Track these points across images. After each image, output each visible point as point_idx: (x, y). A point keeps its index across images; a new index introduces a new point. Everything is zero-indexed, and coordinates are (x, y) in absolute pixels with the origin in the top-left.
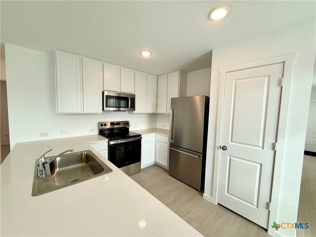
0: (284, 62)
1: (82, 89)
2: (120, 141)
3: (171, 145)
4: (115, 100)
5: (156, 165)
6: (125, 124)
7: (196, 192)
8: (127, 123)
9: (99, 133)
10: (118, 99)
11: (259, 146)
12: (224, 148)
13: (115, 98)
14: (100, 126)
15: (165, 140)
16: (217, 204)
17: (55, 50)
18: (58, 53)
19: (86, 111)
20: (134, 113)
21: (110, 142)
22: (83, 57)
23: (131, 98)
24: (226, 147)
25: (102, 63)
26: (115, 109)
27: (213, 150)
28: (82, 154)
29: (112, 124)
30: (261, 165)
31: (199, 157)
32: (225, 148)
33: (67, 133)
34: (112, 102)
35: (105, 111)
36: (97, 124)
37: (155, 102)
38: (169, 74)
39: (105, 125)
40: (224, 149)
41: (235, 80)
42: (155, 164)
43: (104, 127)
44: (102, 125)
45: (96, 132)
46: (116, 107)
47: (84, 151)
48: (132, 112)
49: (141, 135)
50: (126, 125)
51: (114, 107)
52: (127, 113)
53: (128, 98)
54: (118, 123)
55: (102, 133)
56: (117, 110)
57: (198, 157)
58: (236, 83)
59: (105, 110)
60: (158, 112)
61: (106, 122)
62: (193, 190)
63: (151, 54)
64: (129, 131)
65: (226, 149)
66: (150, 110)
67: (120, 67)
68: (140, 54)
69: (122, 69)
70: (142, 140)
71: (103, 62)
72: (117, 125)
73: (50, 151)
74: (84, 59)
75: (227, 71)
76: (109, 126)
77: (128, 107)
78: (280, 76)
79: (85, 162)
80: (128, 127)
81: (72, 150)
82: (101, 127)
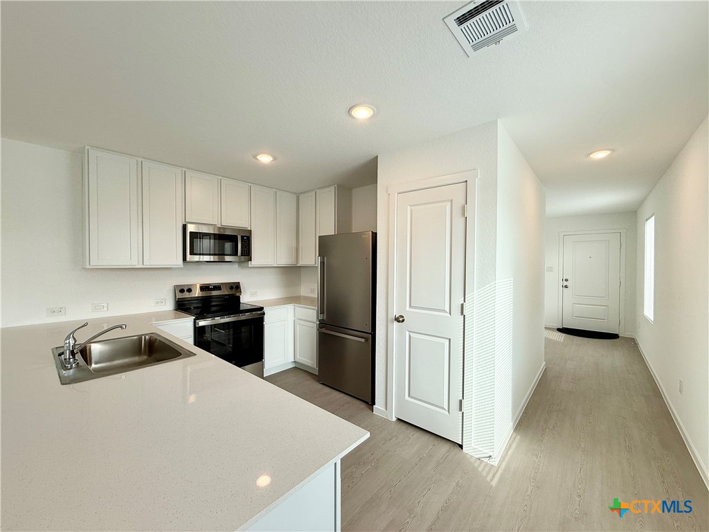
0: (466, 181)
1: (140, 221)
2: (220, 320)
3: (322, 324)
4: (212, 241)
5: (298, 369)
6: (231, 288)
7: (363, 405)
8: (236, 287)
9: (176, 306)
10: (219, 239)
11: (444, 311)
12: (399, 319)
13: (212, 237)
14: (177, 292)
15: (310, 314)
16: (394, 419)
17: (87, 147)
18: (93, 154)
19: (147, 264)
20: (250, 266)
21: (197, 321)
22: (143, 159)
23: (242, 237)
24: (403, 317)
25: (182, 171)
26: (211, 258)
27: (385, 324)
28: (140, 339)
29: (204, 288)
30: (450, 340)
31: (367, 340)
32: (401, 319)
33: (105, 309)
34: (207, 244)
35: (189, 262)
36: (172, 289)
37: (294, 244)
38: (319, 192)
39: (190, 290)
40: (399, 321)
41: (410, 206)
42: (295, 367)
43: (186, 295)
44: (182, 291)
45: (169, 305)
46: (214, 255)
47: (145, 335)
48: (245, 264)
49: (262, 308)
50: (234, 290)
51: (210, 255)
52: (236, 265)
53: (236, 236)
54: (217, 287)
55: (182, 306)
56: (217, 260)
57: (363, 340)
58: (411, 210)
59: (188, 259)
60: (301, 263)
61: (192, 285)
62: (358, 402)
63: (275, 159)
64: (241, 302)
65: (403, 321)
66: (284, 260)
67: (220, 178)
68: (255, 157)
69: (224, 181)
70: (266, 317)
71: (184, 169)
72: (214, 290)
73: (84, 326)
74: (146, 164)
75: (400, 191)
76: (197, 293)
77: (236, 254)
78: (464, 202)
79: (145, 355)
80: (238, 294)
81: (124, 326)
82: (180, 296)
